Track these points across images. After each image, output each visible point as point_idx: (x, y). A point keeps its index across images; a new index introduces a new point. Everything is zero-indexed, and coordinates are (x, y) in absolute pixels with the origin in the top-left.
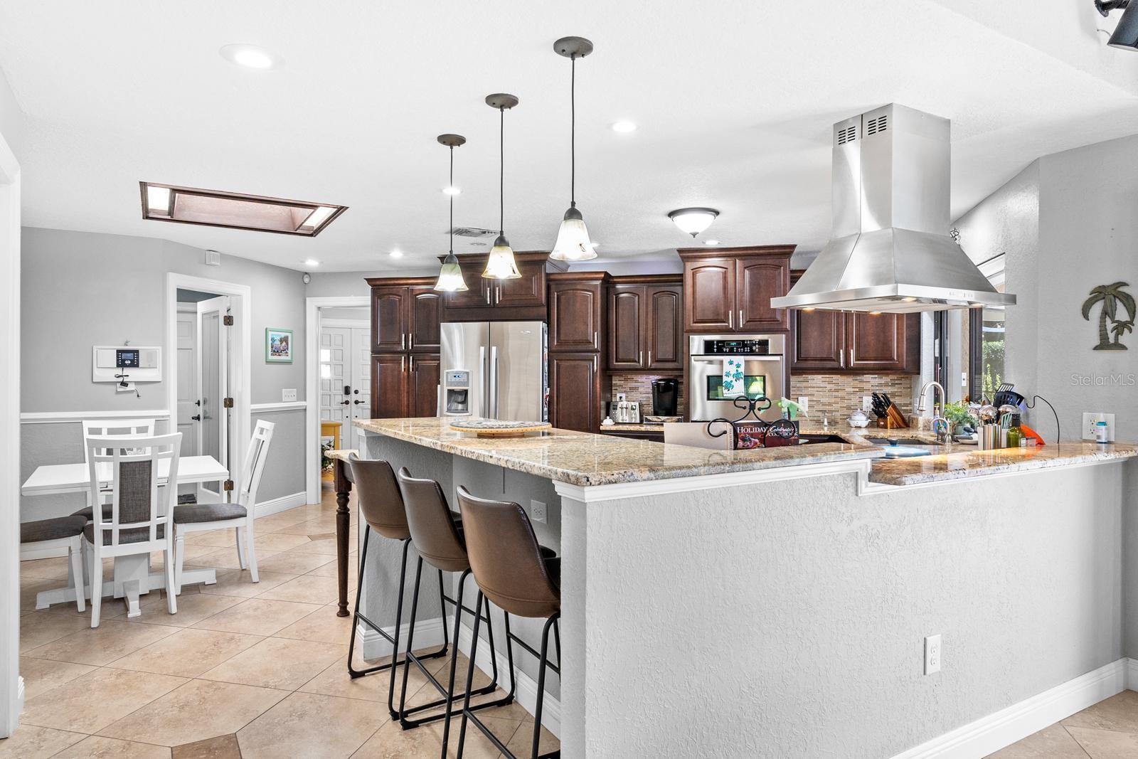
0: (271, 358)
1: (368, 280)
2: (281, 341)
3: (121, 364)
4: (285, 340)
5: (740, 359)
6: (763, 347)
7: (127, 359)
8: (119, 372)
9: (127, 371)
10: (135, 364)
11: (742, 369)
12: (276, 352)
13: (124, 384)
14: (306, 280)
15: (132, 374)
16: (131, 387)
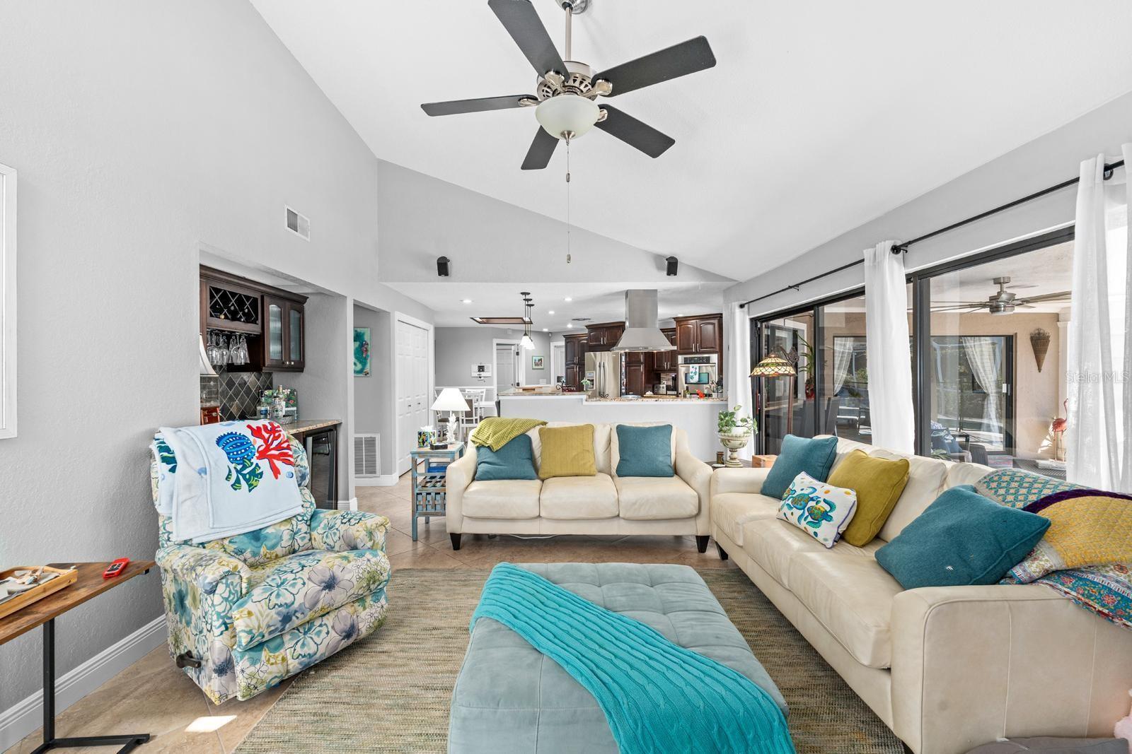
0: (534, 367)
1: (564, 336)
2: (539, 360)
3: (479, 371)
4: (541, 360)
5: (697, 366)
6: (708, 360)
7: (481, 369)
8: (478, 373)
9: (481, 373)
10: (483, 371)
11: (697, 370)
12: (536, 365)
13: (480, 377)
14: (550, 335)
15: (483, 374)
16: (482, 378)
